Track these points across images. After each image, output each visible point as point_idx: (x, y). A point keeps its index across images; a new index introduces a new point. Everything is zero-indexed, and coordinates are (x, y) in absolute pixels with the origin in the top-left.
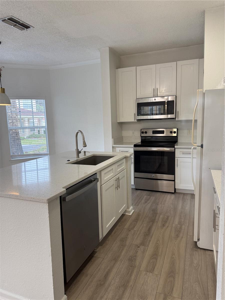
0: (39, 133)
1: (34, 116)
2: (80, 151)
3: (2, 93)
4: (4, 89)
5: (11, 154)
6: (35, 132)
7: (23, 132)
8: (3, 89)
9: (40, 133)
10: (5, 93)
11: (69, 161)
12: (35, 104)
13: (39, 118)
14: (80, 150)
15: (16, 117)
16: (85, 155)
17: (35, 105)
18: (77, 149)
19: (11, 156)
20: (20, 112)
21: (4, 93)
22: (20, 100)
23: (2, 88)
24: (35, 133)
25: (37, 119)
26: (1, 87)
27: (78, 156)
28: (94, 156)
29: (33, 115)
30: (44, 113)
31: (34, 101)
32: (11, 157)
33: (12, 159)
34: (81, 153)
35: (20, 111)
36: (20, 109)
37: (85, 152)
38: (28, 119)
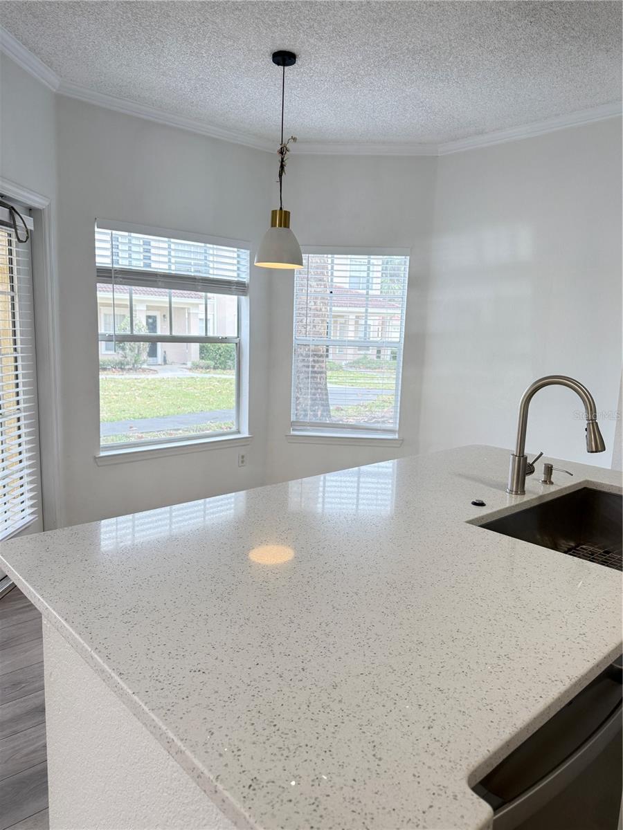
0: (378, 357)
1: (370, 310)
2: (532, 465)
3: (280, 226)
4: (287, 214)
5: (293, 418)
6: (370, 352)
7: (339, 351)
8: (286, 212)
9: (382, 357)
10: (289, 227)
11: (482, 504)
12: (378, 277)
13: (383, 315)
14: (530, 461)
15: (323, 309)
16: (548, 481)
17: (379, 281)
18: (521, 456)
19: (293, 424)
20: (331, 295)
21: (285, 226)
22: (336, 256)
23: (284, 209)
24: (368, 356)
25: (378, 318)
26: (281, 208)
27: (520, 487)
28: (585, 488)
29: (367, 306)
30: (400, 299)
31: (377, 260)
32: (291, 425)
33: (293, 433)
34: (532, 472)
35: (331, 292)
36: (332, 285)
37: (549, 470)
38: (357, 317)
